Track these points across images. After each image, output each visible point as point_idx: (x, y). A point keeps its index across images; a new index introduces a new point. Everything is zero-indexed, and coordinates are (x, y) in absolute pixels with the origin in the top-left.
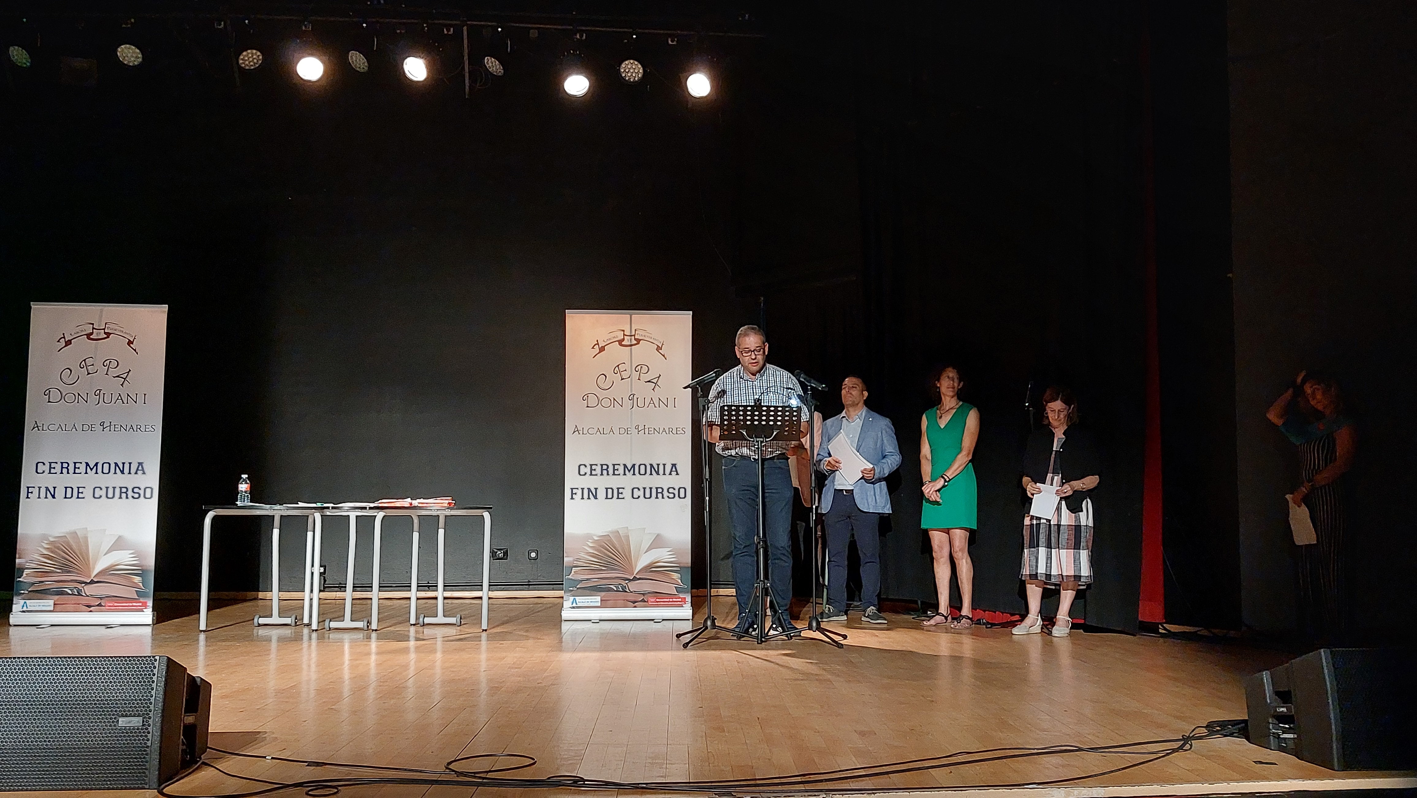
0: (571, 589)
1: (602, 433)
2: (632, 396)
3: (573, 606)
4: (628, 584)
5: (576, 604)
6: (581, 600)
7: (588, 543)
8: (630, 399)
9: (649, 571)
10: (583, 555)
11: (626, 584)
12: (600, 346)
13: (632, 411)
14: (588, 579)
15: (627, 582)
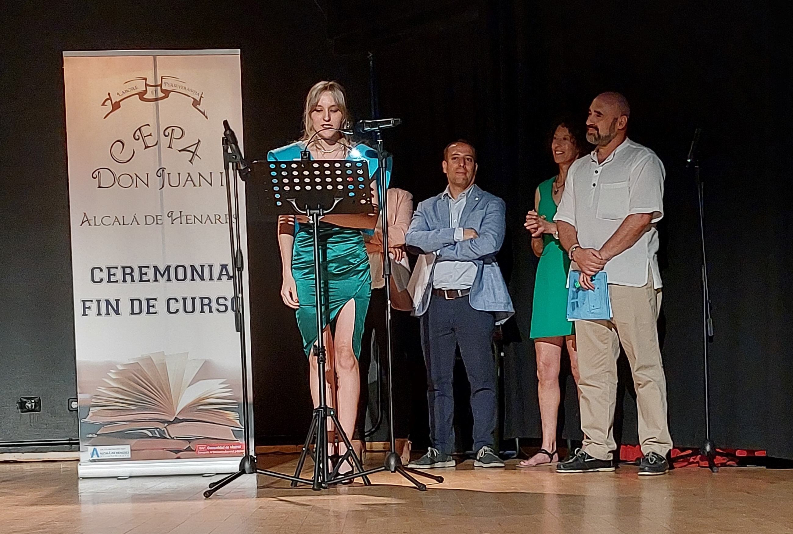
0: (90, 436)
1: (122, 223)
2: (161, 170)
3: (93, 458)
4: (167, 427)
5: (98, 456)
6: (104, 451)
7: (109, 374)
8: (159, 175)
9: (195, 409)
10: (102, 390)
11: (165, 427)
12: (113, 103)
13: (161, 193)
14: (112, 423)
15: (167, 424)
